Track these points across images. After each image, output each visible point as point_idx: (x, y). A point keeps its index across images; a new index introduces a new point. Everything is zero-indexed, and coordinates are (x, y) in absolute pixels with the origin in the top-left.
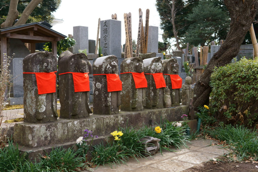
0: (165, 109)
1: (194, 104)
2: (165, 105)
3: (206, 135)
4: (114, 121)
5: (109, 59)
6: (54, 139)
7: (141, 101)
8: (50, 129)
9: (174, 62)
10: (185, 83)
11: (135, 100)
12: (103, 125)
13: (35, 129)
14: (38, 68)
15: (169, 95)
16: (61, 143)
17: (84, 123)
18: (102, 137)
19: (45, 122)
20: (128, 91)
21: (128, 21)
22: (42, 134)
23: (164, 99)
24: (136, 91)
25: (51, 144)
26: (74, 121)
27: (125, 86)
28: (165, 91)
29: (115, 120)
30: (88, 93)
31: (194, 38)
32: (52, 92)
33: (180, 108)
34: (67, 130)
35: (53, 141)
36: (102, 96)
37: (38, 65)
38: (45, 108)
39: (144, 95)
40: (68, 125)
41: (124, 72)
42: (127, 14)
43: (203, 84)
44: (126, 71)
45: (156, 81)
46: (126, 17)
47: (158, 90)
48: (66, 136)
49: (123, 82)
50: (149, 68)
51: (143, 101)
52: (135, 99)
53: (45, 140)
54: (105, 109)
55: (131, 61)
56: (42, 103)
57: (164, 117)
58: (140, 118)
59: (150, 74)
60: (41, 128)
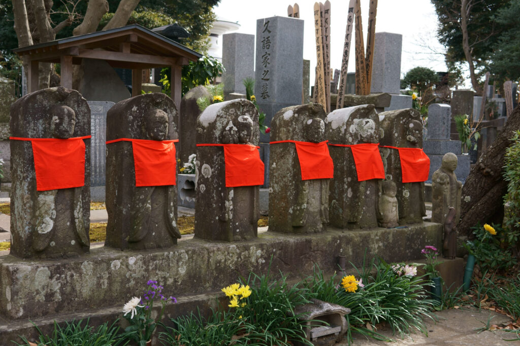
0: (380, 231)
1: (465, 219)
2: (380, 221)
3: (484, 297)
4: (238, 258)
5: (233, 109)
6: (71, 300)
7: (316, 210)
8: (60, 275)
9: (411, 117)
10: (440, 169)
11: (301, 209)
12: (208, 267)
13: (20, 275)
14: (41, 128)
15: (392, 197)
16: (90, 309)
17: (155, 262)
18: (202, 297)
19: (52, 258)
20: (285, 185)
21: (324, 20)
22: (40, 288)
23: (378, 206)
24: (304, 187)
25: (63, 311)
26: (127, 257)
27: (279, 174)
28: (383, 188)
29: (239, 255)
30: (170, 190)
31: (510, 62)
32: (72, 186)
33: (420, 228)
34: (109, 278)
35: (68, 303)
36: (213, 197)
37: (41, 121)
38: (51, 223)
39: (324, 197)
40: (112, 266)
41: (277, 139)
42: (321, 3)
43: (487, 172)
44: (282, 138)
45: (359, 162)
46: (317, 11)
47: (364, 184)
48: (106, 292)
49: (275, 164)
50: (343, 130)
51: (321, 210)
52: (301, 206)
53: (46, 301)
54: (220, 228)
55: (294, 113)
56: (46, 212)
57: (377, 251)
58: (310, 253)
59: (346, 145)
60: (38, 273)
